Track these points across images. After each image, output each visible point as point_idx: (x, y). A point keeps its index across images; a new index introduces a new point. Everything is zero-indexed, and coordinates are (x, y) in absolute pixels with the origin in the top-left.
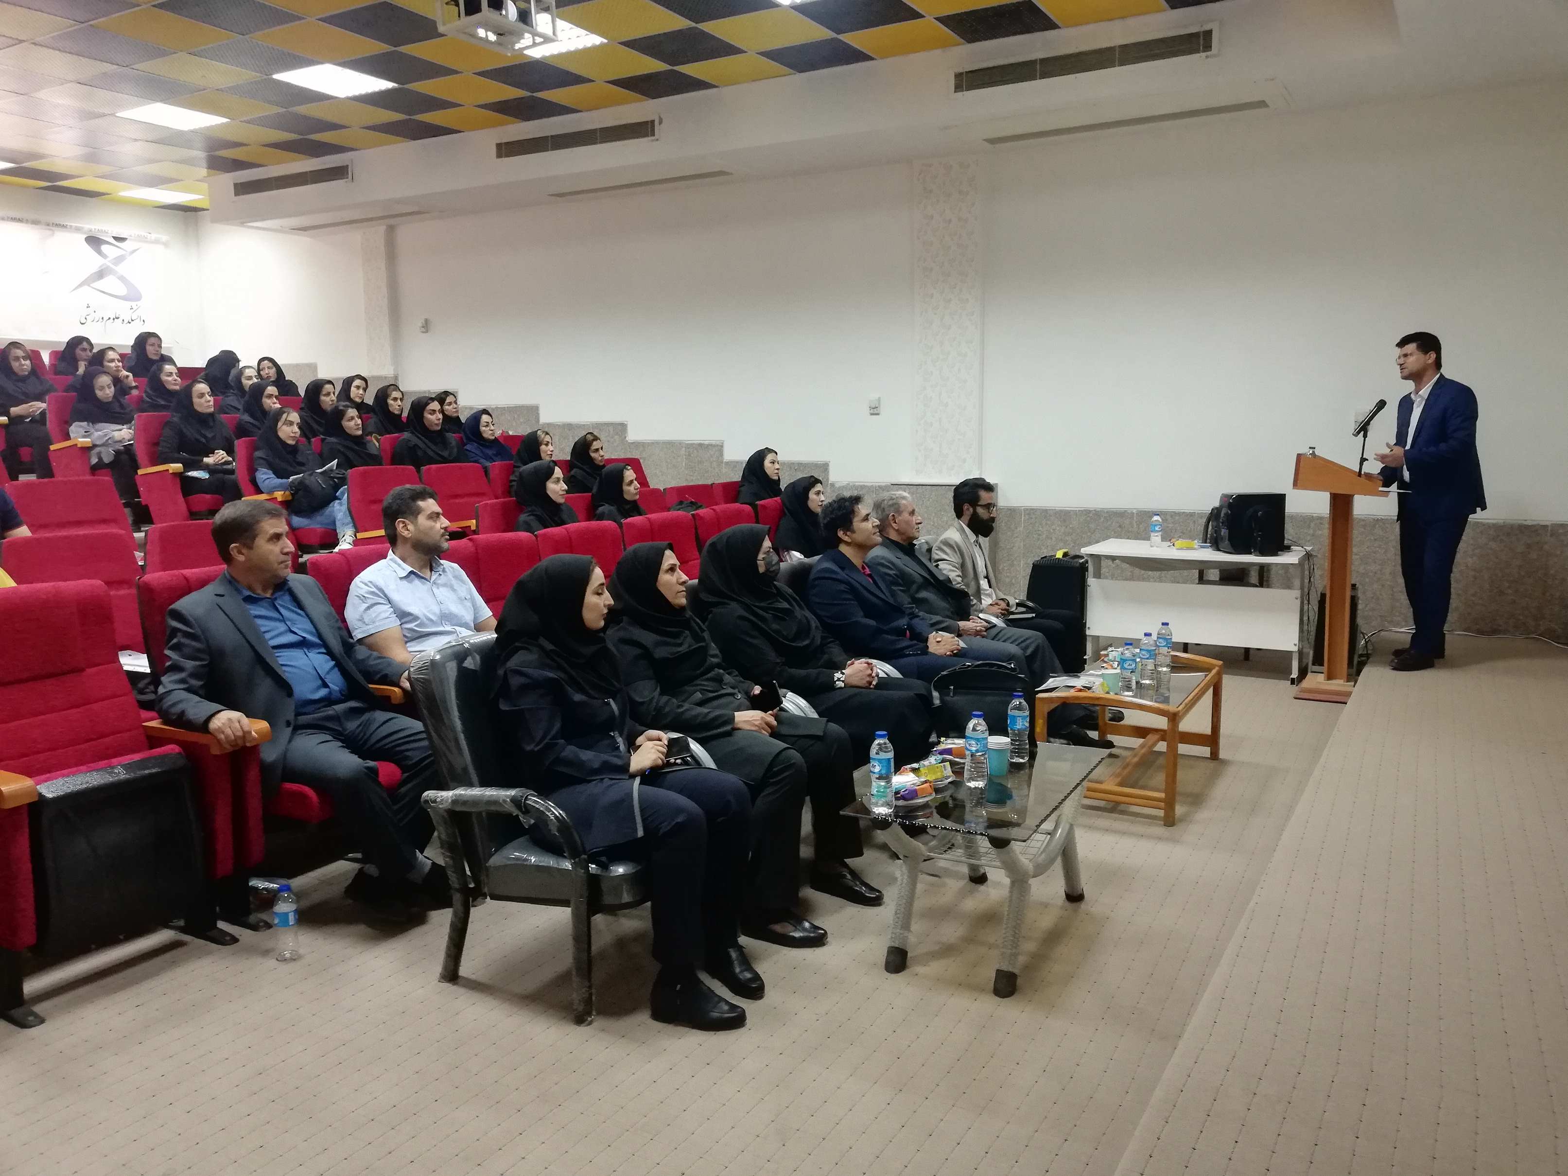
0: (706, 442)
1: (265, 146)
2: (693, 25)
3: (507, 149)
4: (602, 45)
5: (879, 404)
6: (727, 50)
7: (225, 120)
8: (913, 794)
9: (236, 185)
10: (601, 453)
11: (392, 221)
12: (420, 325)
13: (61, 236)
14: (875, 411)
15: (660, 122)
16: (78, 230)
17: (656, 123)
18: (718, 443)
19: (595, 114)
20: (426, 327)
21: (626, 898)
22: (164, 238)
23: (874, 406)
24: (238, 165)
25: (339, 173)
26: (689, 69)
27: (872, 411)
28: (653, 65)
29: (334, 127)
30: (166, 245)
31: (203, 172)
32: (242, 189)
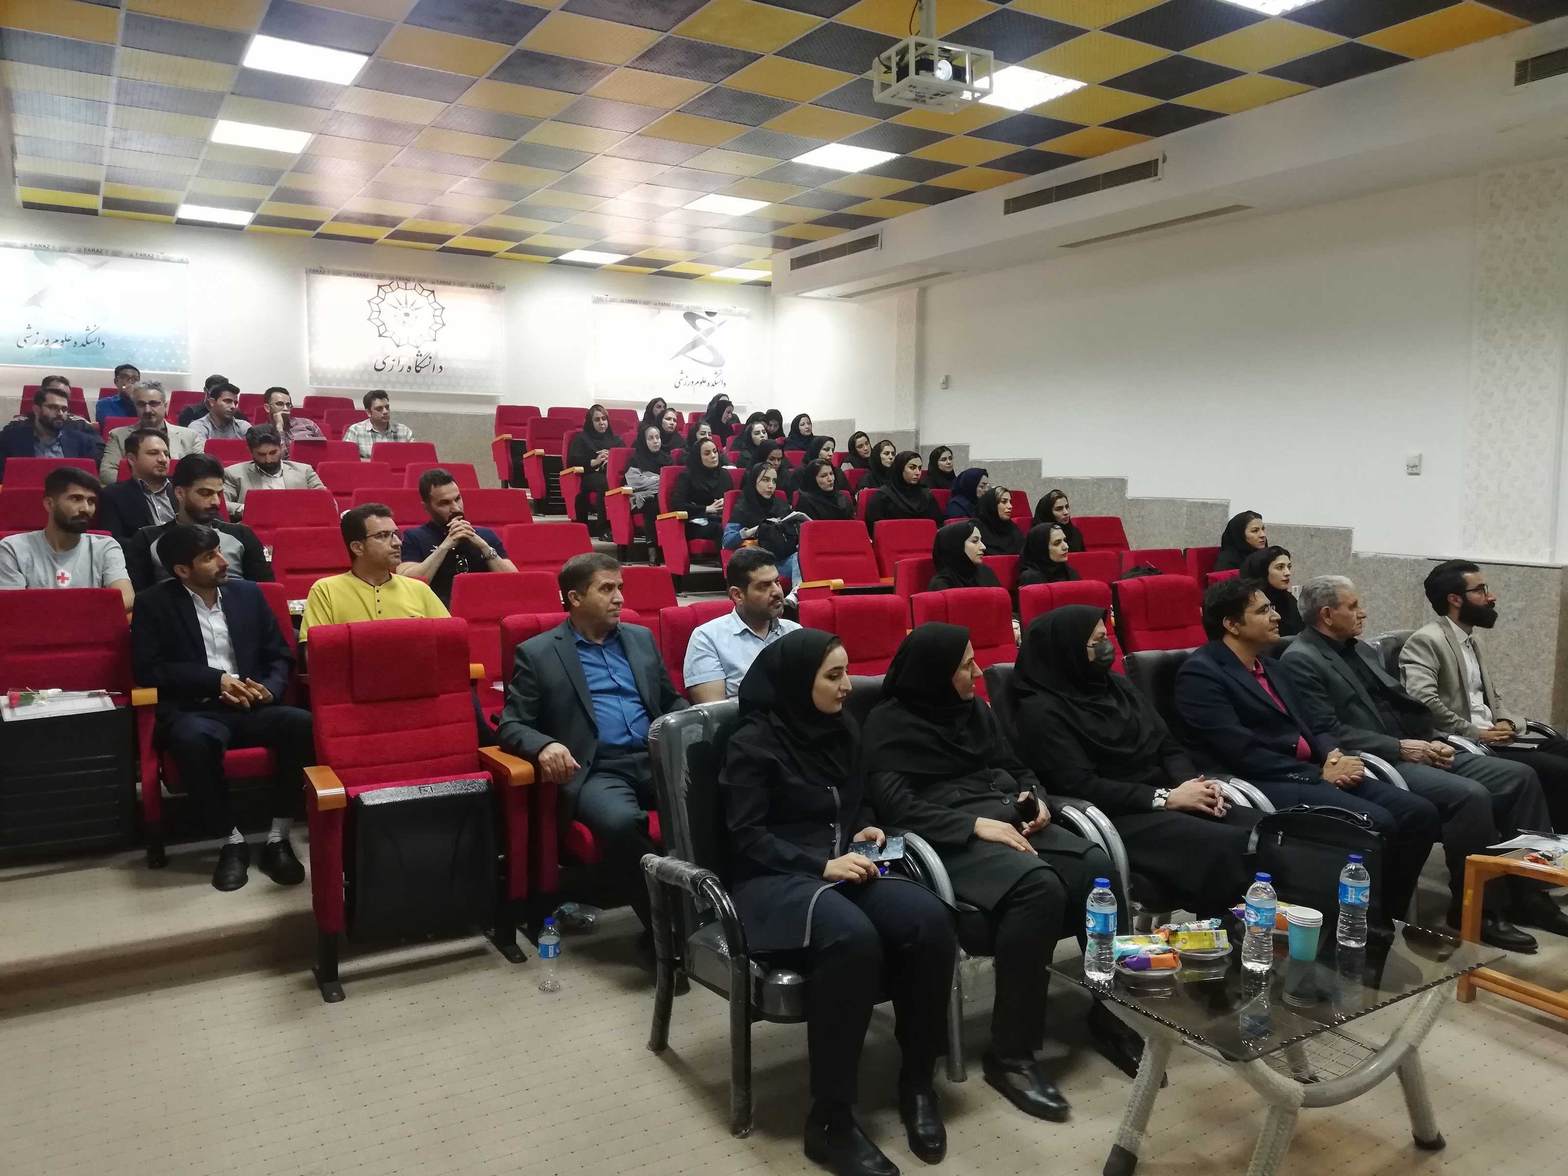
0: (1210, 502)
1: (808, 223)
2: (1175, 53)
3: (1014, 205)
4: (1082, 89)
5: (1420, 463)
6: (1220, 74)
7: (767, 204)
8: (1144, 963)
9: (792, 260)
10: (1065, 511)
11: (924, 283)
12: (941, 381)
13: (665, 312)
14: (1414, 470)
15: (1164, 161)
16: (678, 307)
17: (1160, 161)
18: (1223, 502)
19: (1099, 160)
20: (946, 383)
21: (783, 1011)
22: (747, 311)
23: (1412, 465)
24: (796, 242)
25: (870, 242)
26: (1186, 100)
27: (1410, 471)
28: (1143, 102)
29: (861, 200)
30: (748, 316)
31: (769, 250)
32: (798, 263)
